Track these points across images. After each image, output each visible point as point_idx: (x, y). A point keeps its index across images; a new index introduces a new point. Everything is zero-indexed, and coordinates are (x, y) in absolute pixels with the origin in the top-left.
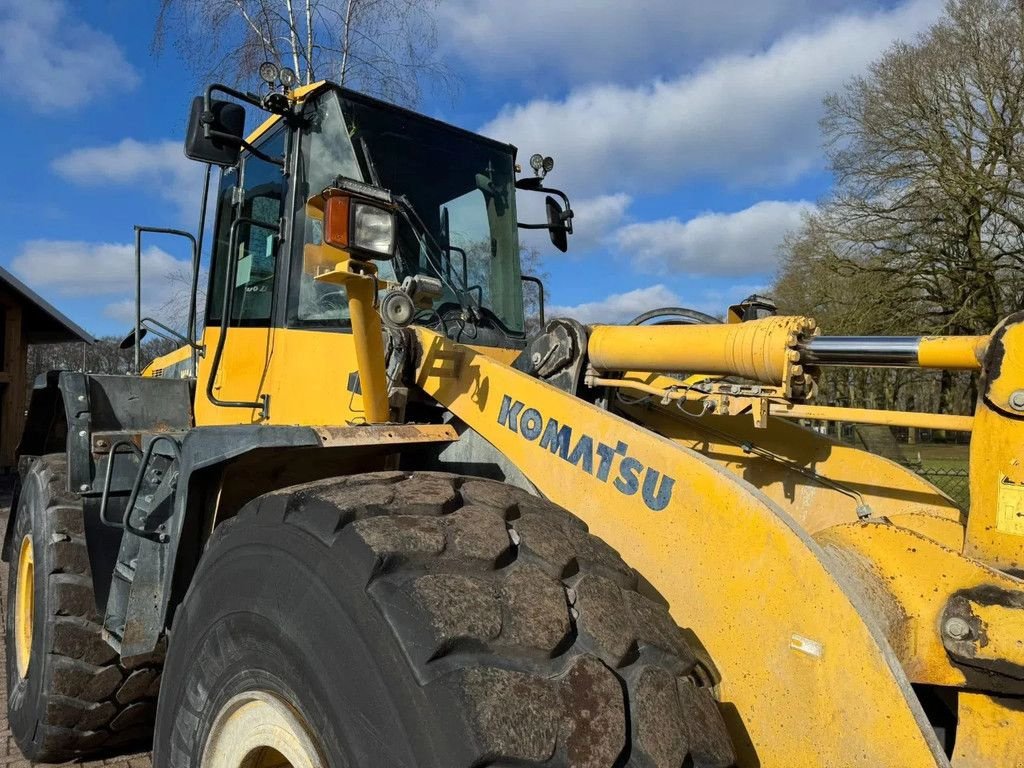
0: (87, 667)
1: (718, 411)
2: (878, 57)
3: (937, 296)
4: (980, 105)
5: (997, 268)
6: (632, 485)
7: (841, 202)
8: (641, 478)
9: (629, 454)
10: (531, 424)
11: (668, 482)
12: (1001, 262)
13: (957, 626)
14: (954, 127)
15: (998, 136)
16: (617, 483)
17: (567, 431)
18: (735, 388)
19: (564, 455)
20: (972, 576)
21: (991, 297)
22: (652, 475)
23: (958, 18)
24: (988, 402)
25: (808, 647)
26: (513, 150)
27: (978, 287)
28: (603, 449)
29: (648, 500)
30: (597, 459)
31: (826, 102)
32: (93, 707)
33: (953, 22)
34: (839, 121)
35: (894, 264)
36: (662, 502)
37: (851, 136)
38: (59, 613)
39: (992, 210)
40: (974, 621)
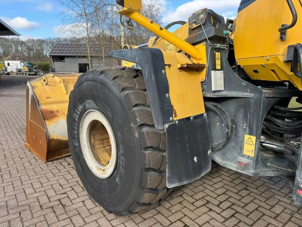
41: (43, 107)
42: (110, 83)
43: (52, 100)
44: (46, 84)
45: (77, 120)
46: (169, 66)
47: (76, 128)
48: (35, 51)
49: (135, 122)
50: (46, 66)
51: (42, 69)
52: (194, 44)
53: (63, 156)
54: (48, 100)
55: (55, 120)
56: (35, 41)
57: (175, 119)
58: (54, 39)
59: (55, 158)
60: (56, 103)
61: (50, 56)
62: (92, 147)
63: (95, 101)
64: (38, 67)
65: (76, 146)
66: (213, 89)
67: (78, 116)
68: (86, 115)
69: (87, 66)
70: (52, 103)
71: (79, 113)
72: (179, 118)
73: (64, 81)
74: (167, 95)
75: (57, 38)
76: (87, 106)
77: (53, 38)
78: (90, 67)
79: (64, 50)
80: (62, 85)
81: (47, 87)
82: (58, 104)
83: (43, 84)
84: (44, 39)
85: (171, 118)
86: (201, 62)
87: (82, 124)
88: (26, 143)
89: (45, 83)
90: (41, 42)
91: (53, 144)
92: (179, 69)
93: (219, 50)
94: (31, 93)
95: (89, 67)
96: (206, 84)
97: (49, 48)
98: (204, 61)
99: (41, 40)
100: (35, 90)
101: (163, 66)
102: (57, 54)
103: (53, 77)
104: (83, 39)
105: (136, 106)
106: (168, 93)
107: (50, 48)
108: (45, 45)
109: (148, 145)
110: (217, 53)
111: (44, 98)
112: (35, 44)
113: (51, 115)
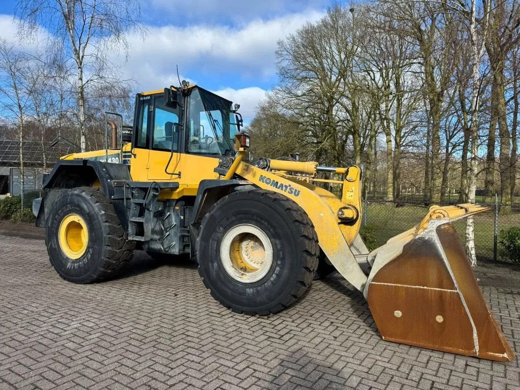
0: (115, 250)
1: (300, 179)
2: (300, 28)
3: (315, 135)
4: (337, 57)
5: (337, 126)
6: (292, 192)
7: (281, 90)
8: (294, 191)
9: (291, 187)
10: (268, 181)
11: (299, 191)
12: (339, 124)
13: (340, 213)
14: (326, 63)
15: (342, 71)
16: (289, 192)
17: (277, 183)
18: (304, 175)
19: (276, 187)
20: (342, 205)
21: (334, 138)
22: (296, 190)
23: (331, 18)
24: (346, 179)
25: (322, 215)
26: (231, 103)
27: (330, 133)
28: (285, 186)
29: (295, 195)
30: (284, 188)
31: (279, 43)
32: (114, 262)
33: (329, 18)
34: (283, 53)
35: (301, 120)
36: (298, 195)
37: (288, 61)
38: (108, 234)
39: (338, 102)
40: (342, 212)
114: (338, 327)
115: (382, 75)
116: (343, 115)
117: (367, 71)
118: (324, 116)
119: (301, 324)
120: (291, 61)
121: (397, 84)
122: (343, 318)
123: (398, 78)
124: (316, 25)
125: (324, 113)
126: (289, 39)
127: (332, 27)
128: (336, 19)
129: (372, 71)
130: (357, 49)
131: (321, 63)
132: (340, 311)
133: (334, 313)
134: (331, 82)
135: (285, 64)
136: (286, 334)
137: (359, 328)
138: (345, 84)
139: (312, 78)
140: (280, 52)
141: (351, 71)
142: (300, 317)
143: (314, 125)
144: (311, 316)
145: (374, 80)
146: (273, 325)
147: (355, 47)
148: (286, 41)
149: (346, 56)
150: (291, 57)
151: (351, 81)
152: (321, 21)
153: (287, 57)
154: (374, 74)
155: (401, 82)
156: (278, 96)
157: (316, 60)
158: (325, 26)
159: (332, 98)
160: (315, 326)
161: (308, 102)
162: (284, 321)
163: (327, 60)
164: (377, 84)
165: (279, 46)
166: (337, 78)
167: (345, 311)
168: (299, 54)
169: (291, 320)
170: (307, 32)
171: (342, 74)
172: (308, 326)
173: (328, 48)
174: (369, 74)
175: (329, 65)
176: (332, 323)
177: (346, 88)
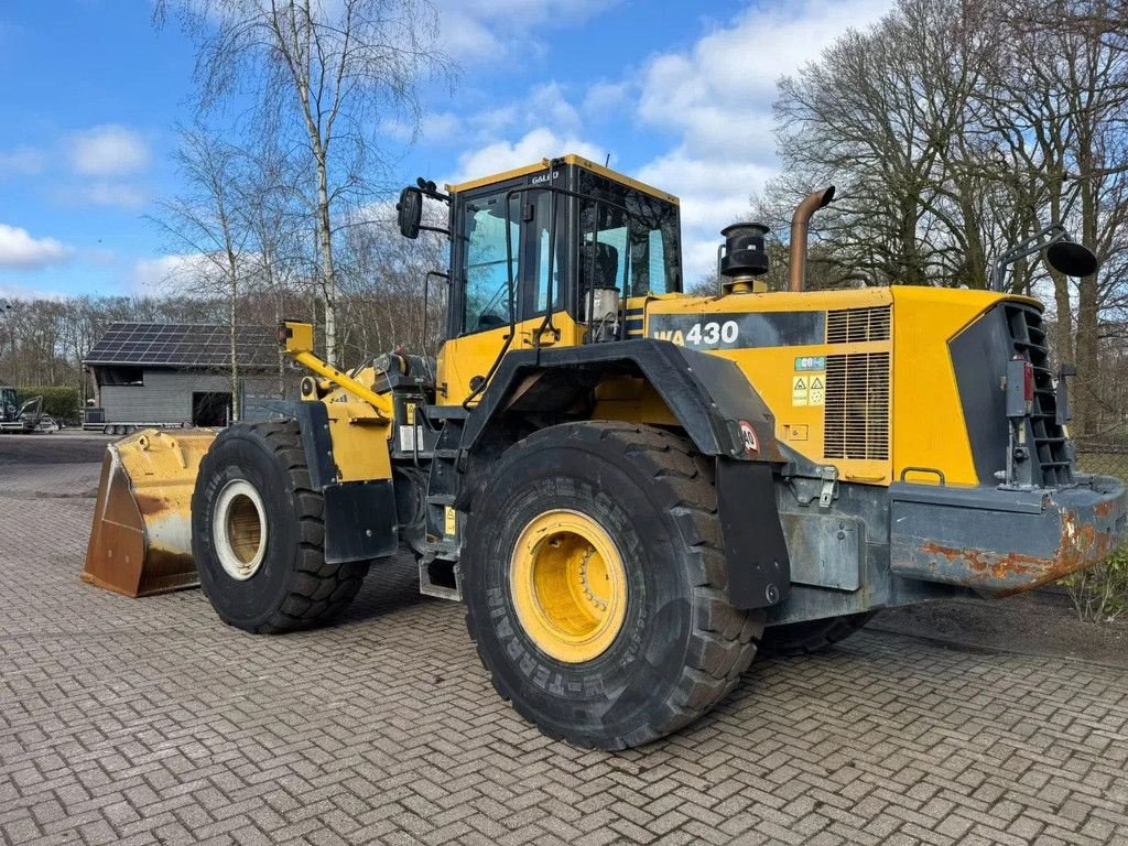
41: (139, 491)
42: (262, 440)
43: (157, 478)
44: (145, 449)
45: (210, 499)
46: (335, 420)
47: (208, 514)
48: (19, 343)
49: (291, 487)
50: (64, 401)
51: (47, 412)
52: (380, 393)
53: (170, 588)
54: (150, 478)
55: (160, 514)
56: (26, 309)
57: (339, 481)
58: (103, 300)
59: (154, 591)
60: (165, 484)
61: (89, 365)
62: (233, 542)
63: (240, 466)
64: (40, 403)
65: (206, 543)
66: (403, 449)
67: (212, 493)
68: (226, 489)
69: (225, 403)
70: (156, 484)
71: (214, 488)
72: (344, 480)
73: (181, 444)
74: (329, 453)
75: (112, 299)
76: (229, 474)
77: (95, 300)
78: (235, 408)
79: (143, 347)
80: (177, 452)
81: (147, 454)
82: (168, 487)
83: (138, 448)
84: (62, 301)
85: (333, 480)
86: (387, 416)
87: (219, 505)
88: (85, 574)
89: (142, 447)
90: (49, 312)
91: (154, 558)
92: (351, 423)
93: (412, 400)
94: (114, 465)
95: (231, 408)
96: (393, 442)
97: (78, 332)
98: (390, 415)
99: (47, 303)
100: (125, 460)
101: (327, 420)
102: (114, 360)
103: (158, 435)
104: (214, 304)
105: (292, 467)
106: (332, 450)
107: (83, 334)
108: (62, 322)
109: (305, 513)
110: (409, 405)
111: (142, 474)
112: (25, 320)
113: (155, 505)
114: (833, 821)
115: (1040, 137)
116: (942, 237)
117: (1000, 128)
118: (894, 243)
119: (726, 799)
120: (810, 122)
121: (1083, 155)
122: (856, 791)
123: (1085, 143)
124: (868, 34)
125: (895, 236)
126: (802, 72)
127: (911, 34)
128: (919, 13)
129: (1013, 126)
130: (975, 80)
131: (885, 122)
132: (853, 765)
133: (832, 772)
134: (909, 164)
135: (796, 128)
136: (673, 830)
137: (898, 830)
138: (947, 165)
139: (863, 157)
140: (784, 105)
141: (960, 134)
142: (730, 777)
143: (873, 265)
144: (763, 776)
145: (1021, 149)
146: (646, 795)
147: (971, 76)
148: (796, 78)
149: (947, 99)
150: (810, 112)
151: (959, 156)
152: (881, 22)
153: (801, 114)
154: (1018, 132)
155: (1093, 149)
156: (782, 203)
157: (872, 116)
158: (892, 35)
159: (914, 198)
160: (766, 813)
161: (854, 213)
162: (682, 785)
163: (899, 114)
164: (1029, 161)
165: (782, 92)
166: (926, 152)
167: (869, 768)
168: (829, 105)
169: (701, 784)
170: (848, 52)
171: (938, 142)
172: (745, 810)
173: (901, 85)
174: (1007, 137)
175: (904, 125)
176: (819, 804)
177: (948, 173)
